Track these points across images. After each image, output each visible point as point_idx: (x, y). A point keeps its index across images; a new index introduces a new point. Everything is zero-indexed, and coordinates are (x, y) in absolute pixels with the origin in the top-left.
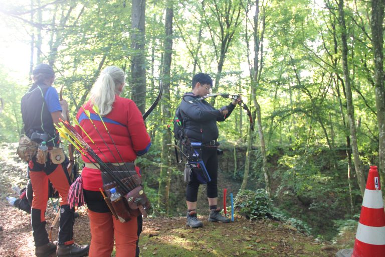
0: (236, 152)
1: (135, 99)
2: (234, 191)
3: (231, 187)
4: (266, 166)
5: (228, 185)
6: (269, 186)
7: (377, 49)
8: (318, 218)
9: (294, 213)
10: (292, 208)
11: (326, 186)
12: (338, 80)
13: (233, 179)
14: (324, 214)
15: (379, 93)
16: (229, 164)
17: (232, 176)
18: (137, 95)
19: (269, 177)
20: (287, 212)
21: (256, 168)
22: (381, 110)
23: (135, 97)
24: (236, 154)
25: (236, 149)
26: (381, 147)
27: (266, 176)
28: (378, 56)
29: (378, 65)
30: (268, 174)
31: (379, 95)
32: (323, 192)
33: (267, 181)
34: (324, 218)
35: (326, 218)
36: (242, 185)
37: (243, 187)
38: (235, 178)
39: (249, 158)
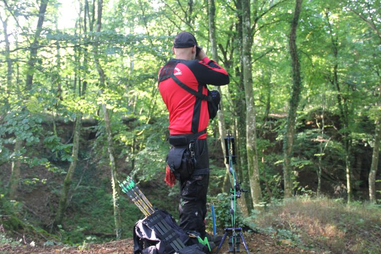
0: (57, 126)
4: (111, 146)
6: (116, 170)
7: (246, 12)
8: (159, 202)
14: (165, 197)
15: (247, 62)
17: (52, 157)
19: (116, 159)
21: (96, 148)
22: (249, 81)
24: (57, 129)
25: (56, 122)
26: (249, 122)
27: (112, 158)
28: (248, 20)
29: (247, 31)
30: (114, 155)
31: (247, 64)
33: (112, 164)
34: (165, 202)
35: (168, 201)
36: (70, 168)
37: (71, 171)
38: (56, 160)
39: (78, 135)
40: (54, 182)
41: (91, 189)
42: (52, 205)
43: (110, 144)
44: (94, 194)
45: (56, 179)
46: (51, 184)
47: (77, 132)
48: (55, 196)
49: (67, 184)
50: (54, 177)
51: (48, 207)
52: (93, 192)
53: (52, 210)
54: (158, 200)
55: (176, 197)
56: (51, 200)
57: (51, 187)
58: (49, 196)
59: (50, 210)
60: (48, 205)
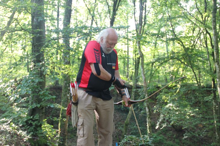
1: (35, 48)
2: (122, 119)
3: (120, 116)
5: (117, 115)
6: (149, 118)
8: (188, 142)
9: (169, 138)
10: (167, 134)
11: (196, 119)
12: (206, 34)
13: (122, 110)
16: (118, 98)
17: (120, 108)
18: (37, 45)
19: (149, 110)
20: (163, 136)
23: (35, 46)
27: (147, 110)
32: (194, 124)
33: (148, 113)
34: (193, 142)
35: (195, 142)
36: (128, 115)
37: (129, 117)
38: (123, 110)
39: (134, 94)
40: (121, 123)
41: (143, 129)
42: (118, 137)
43: (146, 101)
44: (144, 132)
45: (122, 121)
46: (118, 124)
47: (133, 93)
48: (120, 132)
49: (127, 125)
50: (121, 120)
51: (116, 138)
52: (144, 131)
53: (118, 140)
54: (187, 141)
55: (201, 139)
56: (118, 134)
57: (118, 126)
58: (117, 131)
59: (117, 140)
60: (116, 137)
